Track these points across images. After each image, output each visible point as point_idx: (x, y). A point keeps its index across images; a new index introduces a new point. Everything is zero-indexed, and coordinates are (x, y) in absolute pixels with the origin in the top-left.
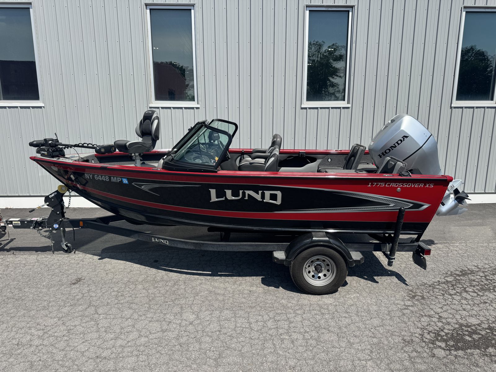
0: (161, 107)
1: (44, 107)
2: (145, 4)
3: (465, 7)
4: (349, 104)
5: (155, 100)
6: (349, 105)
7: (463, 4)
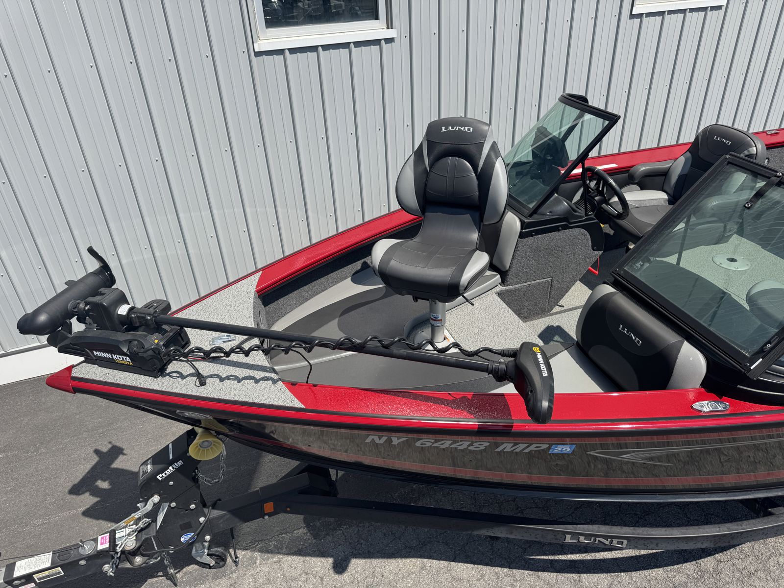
0: (289, 49)
5: (267, 27)
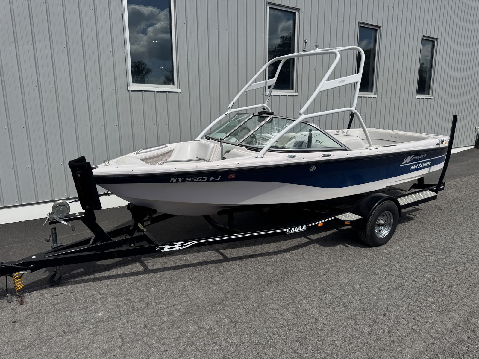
1: (180, 92)
2: (268, 2)
3: (424, 36)
4: (376, 94)
6: (376, 96)
7: (422, 33)
